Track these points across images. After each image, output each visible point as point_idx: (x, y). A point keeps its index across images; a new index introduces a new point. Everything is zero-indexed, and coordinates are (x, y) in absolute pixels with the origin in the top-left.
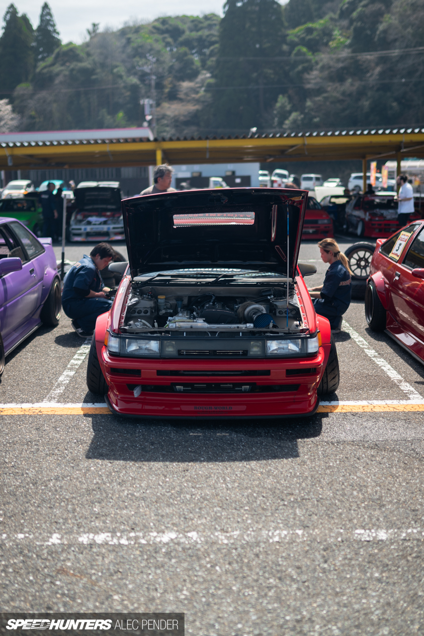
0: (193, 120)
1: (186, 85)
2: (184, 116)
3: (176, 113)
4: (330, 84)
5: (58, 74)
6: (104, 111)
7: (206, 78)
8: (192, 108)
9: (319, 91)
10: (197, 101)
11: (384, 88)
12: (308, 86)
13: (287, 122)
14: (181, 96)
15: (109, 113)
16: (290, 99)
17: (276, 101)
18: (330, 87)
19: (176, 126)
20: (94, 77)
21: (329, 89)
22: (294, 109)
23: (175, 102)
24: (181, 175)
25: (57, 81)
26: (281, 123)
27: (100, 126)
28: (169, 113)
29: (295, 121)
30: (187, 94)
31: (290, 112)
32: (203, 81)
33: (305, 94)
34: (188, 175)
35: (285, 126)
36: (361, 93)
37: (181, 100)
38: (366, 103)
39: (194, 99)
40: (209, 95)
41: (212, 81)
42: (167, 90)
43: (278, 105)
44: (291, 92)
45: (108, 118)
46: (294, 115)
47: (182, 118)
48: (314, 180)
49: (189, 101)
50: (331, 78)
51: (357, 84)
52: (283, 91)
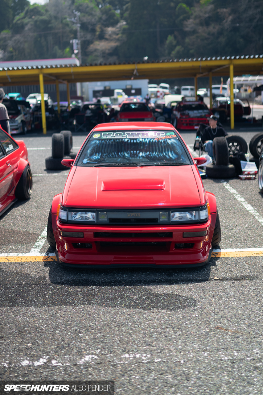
0: (115, 52)
1: (110, 30)
2: (109, 50)
3: (104, 48)
4: (201, 27)
5: (27, 24)
6: (56, 48)
7: (123, 25)
8: (113, 44)
9: (194, 32)
10: (118, 40)
11: (235, 30)
12: (187, 29)
13: (174, 52)
14: (107, 36)
15: (60, 48)
16: (175, 37)
17: (166, 39)
18: (200, 29)
19: (104, 57)
20: (50, 25)
21: (200, 31)
22: (178, 44)
23: (103, 40)
24: (97, 89)
25: (26, 28)
26: (169, 53)
27: (54, 57)
28: (98, 47)
29: (178, 52)
30: (110, 35)
31: (175, 46)
32: (121, 27)
33: (185, 34)
34: (102, 88)
35: (172, 55)
36: (220, 33)
37: (107, 39)
38: (222, 40)
39: (115, 39)
40: (124, 36)
41: (126, 27)
42: (97, 33)
43: (168, 42)
44: (176, 33)
45: (59, 52)
46: (178, 48)
47: (107, 51)
48: (189, 90)
49: (111, 40)
50: (201, 24)
51: (217, 27)
52: (171, 33)
